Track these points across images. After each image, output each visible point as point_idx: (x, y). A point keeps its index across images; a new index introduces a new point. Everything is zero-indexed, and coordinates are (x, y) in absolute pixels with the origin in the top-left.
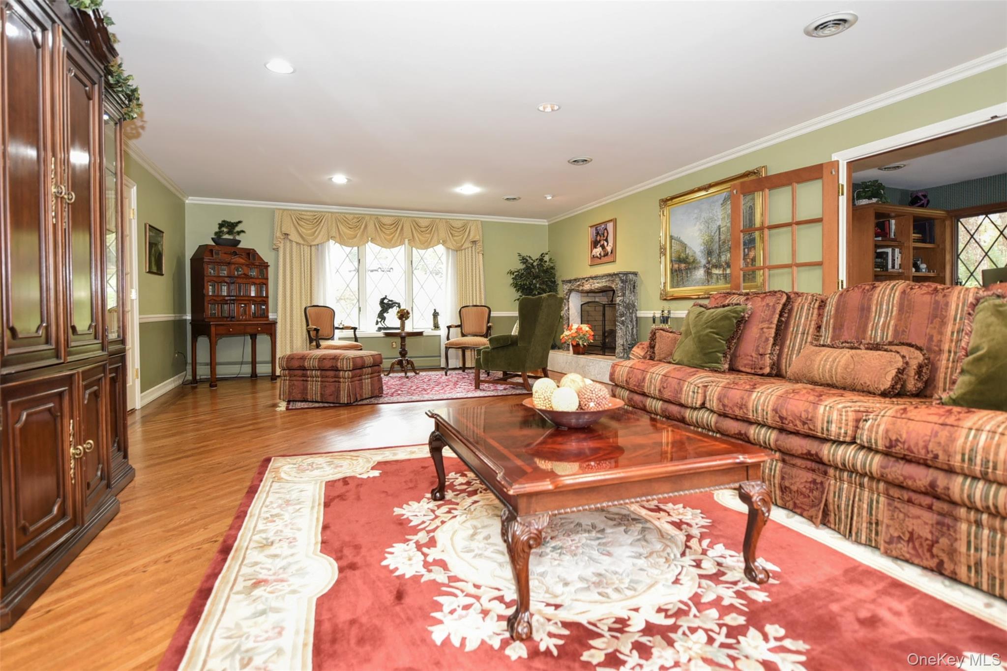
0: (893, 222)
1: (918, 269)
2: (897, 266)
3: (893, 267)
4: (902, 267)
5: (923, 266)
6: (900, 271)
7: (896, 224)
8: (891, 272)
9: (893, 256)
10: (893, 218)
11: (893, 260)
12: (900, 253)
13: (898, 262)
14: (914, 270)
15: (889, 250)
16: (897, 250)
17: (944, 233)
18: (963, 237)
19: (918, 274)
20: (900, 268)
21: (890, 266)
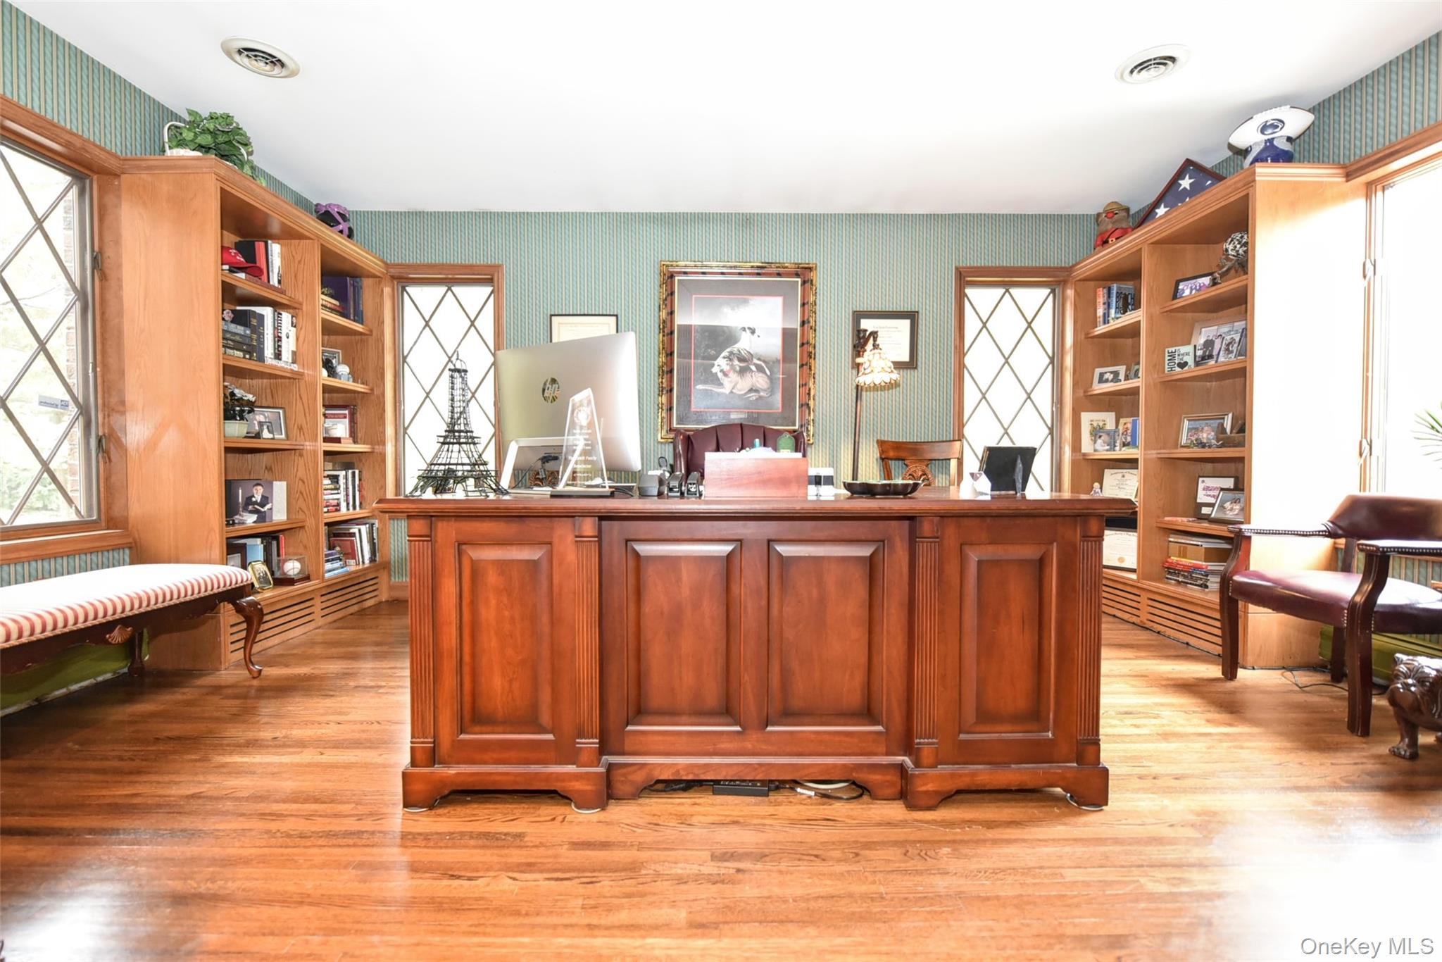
0: (275, 249)
1: (332, 372)
2: (286, 355)
3: (278, 356)
4: (299, 359)
5: (343, 369)
6: (295, 367)
7: (283, 257)
8: (271, 367)
9: (277, 328)
10: (276, 238)
11: (278, 339)
12: (293, 325)
13: (288, 346)
14: (325, 373)
15: (267, 312)
16: (286, 317)
17: (381, 305)
18: (412, 322)
19: (333, 382)
20: (294, 362)
21: (269, 351)
